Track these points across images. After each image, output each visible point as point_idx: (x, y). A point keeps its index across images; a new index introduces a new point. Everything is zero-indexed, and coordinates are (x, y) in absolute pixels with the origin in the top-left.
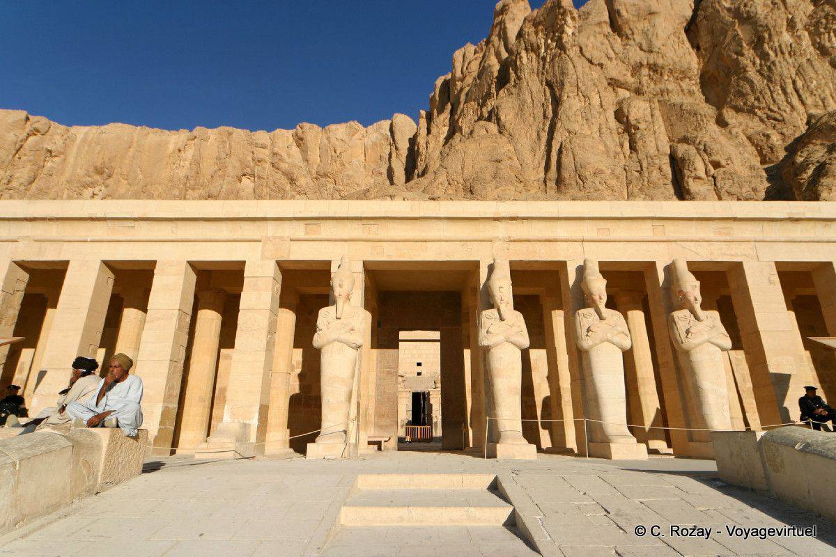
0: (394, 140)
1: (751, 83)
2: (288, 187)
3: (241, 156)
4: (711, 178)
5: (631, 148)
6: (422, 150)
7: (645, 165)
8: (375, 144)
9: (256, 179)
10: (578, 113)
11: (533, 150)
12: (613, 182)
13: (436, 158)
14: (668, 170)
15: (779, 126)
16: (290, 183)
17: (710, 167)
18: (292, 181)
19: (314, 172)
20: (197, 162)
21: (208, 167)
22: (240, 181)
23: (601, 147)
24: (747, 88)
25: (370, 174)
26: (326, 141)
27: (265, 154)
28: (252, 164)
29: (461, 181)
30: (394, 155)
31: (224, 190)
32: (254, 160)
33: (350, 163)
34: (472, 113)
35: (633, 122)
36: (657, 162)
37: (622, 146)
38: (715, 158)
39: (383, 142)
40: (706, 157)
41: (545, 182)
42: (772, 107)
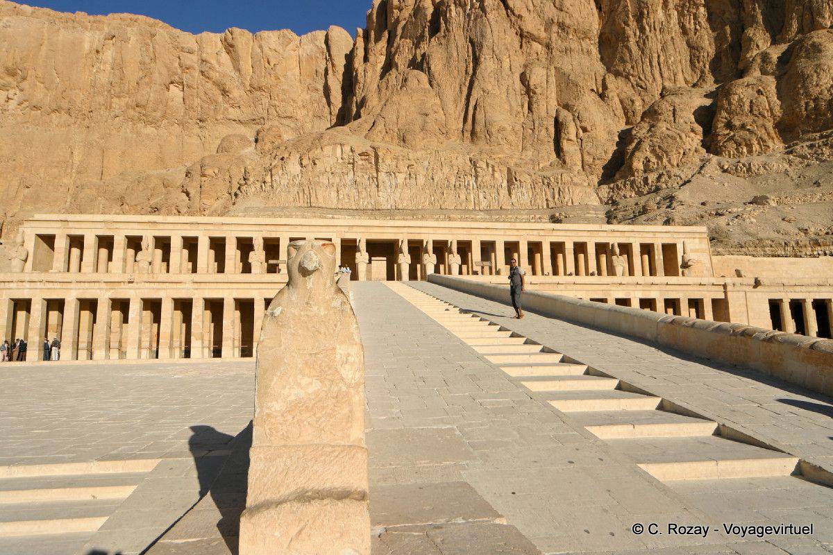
0: (330, 55)
1: (630, 51)
2: (220, 98)
3: (168, 62)
4: (579, 140)
5: (530, 109)
6: (361, 78)
7: (536, 125)
8: (310, 57)
9: (185, 88)
10: (492, 74)
11: (455, 101)
12: (511, 138)
13: (374, 90)
14: (552, 130)
15: (643, 93)
16: (222, 94)
17: (581, 131)
18: (225, 92)
19: (247, 84)
20: (119, 66)
21: (133, 73)
22: (168, 89)
23: (507, 107)
24: (627, 57)
25: (306, 89)
26: (259, 50)
27: (192, 60)
28: (179, 71)
29: (396, 130)
30: (330, 72)
31: (152, 99)
32: (181, 66)
33: (284, 76)
34: (407, 51)
35: (532, 87)
36: (545, 123)
37: (523, 106)
38: (584, 124)
39: (318, 55)
40: (578, 123)
41: (463, 132)
42: (641, 77)
